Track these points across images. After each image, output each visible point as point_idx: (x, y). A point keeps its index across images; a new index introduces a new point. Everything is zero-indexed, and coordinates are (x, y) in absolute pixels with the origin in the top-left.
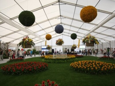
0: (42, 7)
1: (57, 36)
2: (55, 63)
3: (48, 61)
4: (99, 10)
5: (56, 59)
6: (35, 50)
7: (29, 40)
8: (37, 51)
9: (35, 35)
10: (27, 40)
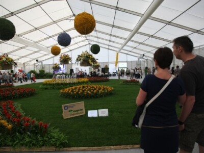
0: (37, 3)
1: (80, 47)
2: (53, 89)
3: (45, 87)
4: (125, 10)
5: (56, 84)
6: (44, 71)
7: (7, 59)
8: (47, 73)
9: (38, 47)
10: (4, 59)
